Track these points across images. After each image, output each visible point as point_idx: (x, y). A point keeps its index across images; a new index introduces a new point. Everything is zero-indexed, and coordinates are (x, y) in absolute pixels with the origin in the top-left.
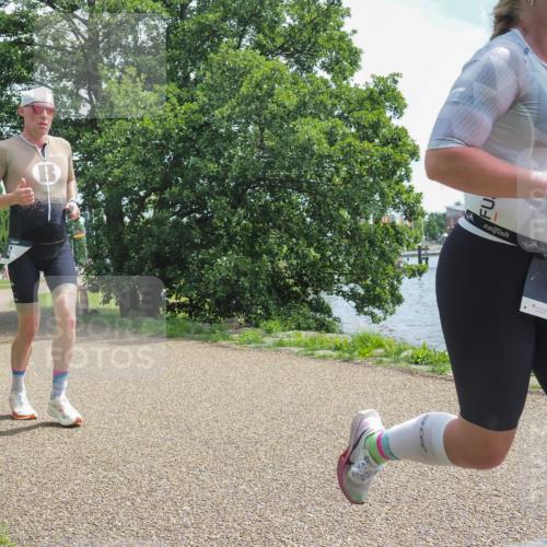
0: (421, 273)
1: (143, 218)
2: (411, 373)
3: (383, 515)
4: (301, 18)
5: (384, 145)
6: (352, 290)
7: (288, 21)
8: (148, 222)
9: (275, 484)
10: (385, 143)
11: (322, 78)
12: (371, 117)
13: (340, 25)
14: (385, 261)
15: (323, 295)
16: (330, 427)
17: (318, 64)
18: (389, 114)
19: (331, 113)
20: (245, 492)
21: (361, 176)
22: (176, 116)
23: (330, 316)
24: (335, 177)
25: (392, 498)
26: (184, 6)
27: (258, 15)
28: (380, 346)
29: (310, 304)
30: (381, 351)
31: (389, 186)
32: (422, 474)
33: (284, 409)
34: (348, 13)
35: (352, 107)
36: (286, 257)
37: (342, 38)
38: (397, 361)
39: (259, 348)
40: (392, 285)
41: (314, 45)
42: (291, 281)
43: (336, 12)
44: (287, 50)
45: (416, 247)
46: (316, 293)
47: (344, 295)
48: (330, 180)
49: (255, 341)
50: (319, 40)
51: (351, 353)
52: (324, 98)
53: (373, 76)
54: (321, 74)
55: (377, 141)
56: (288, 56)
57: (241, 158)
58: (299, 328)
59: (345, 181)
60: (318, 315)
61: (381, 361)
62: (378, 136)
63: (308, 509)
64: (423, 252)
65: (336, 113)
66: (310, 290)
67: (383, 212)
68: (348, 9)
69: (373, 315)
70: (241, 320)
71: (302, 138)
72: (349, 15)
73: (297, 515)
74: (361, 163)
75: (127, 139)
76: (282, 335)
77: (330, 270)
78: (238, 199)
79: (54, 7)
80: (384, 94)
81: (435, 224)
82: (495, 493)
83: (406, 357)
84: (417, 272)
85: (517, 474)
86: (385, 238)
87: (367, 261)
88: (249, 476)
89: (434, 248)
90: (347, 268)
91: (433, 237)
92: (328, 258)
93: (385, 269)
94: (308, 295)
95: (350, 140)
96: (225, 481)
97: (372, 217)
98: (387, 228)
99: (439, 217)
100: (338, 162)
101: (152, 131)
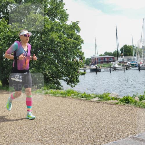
0: (84, 74)
2: (81, 100)
4: (52, 5)
5: (75, 40)
6: (66, 79)
7: (49, 6)
8: (10, 60)
9: (44, 131)
10: (75, 39)
11: (58, 22)
12: (71, 32)
13: (63, 8)
14: (75, 71)
15: (58, 80)
16: (59, 115)
17: (57, 18)
18: (76, 32)
19: (60, 31)
20: (36, 133)
21: (68, 48)
23: (60, 85)
24: (61, 48)
25: (75, 133)
26: (21, 1)
28: (73, 93)
29: (55, 82)
30: (73, 94)
31: (76, 51)
32: (83, 126)
33: (47, 110)
34: (64, 4)
35: (66, 30)
36: (48, 70)
37: (64, 11)
38: (77, 97)
40: (77, 77)
41: (56, 13)
42: (50, 76)
43: (61, 4)
44: (49, 14)
45: (83, 67)
46: (57, 79)
47: (64, 80)
51: (65, 95)
52: (59, 27)
53: (72, 22)
55: (73, 39)
56: (48, 16)
57: (36, 43)
58: (51, 88)
59: (64, 49)
60: (57, 85)
61: (73, 97)
62: (73, 37)
63: (53, 137)
64: (85, 68)
65: (62, 31)
67: (74, 58)
69: (71, 86)
71: (51, 38)
72: (65, 5)
73: (50, 139)
74: (68, 45)
76: (47, 91)
77: (60, 73)
80: (75, 26)
81: (88, 61)
82: (102, 130)
83: (80, 96)
84: (83, 74)
85: (107, 125)
86: (75, 65)
87: (70, 71)
88: (37, 129)
89: (88, 67)
90: (65, 73)
91: (88, 64)
92: (60, 70)
93: (74, 73)
94: (54, 80)
95: (65, 38)
96: (30, 130)
97: (71, 59)
98: (75, 62)
99: (89, 59)
100: (62, 44)
101: (11, 36)
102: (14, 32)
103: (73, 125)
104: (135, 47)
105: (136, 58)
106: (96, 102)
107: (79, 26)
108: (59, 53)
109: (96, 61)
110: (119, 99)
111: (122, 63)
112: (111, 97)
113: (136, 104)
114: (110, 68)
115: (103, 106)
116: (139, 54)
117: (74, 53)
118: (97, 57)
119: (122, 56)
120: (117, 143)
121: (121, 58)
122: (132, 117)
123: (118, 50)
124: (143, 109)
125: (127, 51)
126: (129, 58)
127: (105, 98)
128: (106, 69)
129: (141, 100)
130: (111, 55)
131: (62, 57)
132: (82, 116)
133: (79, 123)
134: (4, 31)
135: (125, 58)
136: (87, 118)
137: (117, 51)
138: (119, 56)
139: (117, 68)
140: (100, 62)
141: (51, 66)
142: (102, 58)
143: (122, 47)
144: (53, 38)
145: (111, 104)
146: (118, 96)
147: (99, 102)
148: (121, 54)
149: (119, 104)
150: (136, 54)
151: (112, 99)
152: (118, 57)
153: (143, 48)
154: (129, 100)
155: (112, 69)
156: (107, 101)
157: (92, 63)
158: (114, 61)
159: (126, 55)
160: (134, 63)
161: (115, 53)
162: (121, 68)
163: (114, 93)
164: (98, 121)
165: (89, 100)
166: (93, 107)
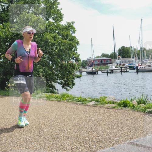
2: (77, 104)
3: (68, 144)
4: (46, 5)
6: (61, 82)
8: (1, 62)
9: (38, 137)
10: (70, 40)
11: (52, 22)
12: (66, 33)
13: (57, 7)
14: (70, 73)
15: (53, 83)
16: (53, 120)
17: (52, 18)
18: (71, 33)
19: (55, 32)
20: (29, 139)
21: (63, 49)
22: (9, 32)
23: (55, 89)
24: (56, 50)
25: (70, 139)
28: (68, 97)
29: (49, 85)
31: (71, 52)
32: (79, 132)
33: (41, 115)
34: (59, 3)
36: (42, 72)
37: (58, 10)
38: (73, 101)
40: (72, 80)
41: (50, 13)
43: (56, 3)
45: (79, 70)
47: (59, 83)
48: (54, 50)
50: (52, 11)
51: (60, 99)
52: (53, 28)
53: (67, 22)
55: (68, 40)
59: (59, 51)
60: (51, 89)
61: (68, 101)
63: (47, 143)
64: (81, 71)
67: (69, 60)
69: (67, 89)
71: (45, 39)
72: (59, 4)
73: (43, 145)
74: (63, 46)
77: (55, 76)
80: (70, 27)
81: (84, 63)
82: (98, 136)
83: (75, 100)
84: (79, 77)
85: (104, 130)
86: (70, 67)
87: (65, 73)
88: (30, 135)
89: (84, 70)
90: (60, 76)
91: (84, 67)
92: (54, 73)
93: (70, 76)
94: (48, 83)
95: (60, 39)
96: (23, 137)
97: (67, 61)
98: (70, 65)
99: (85, 61)
100: (57, 45)
101: (2, 36)
102: (6, 33)
103: (68, 131)
104: (133, 49)
105: (134, 60)
106: (92, 106)
107: (74, 27)
108: (53, 55)
109: (92, 63)
110: (117, 103)
111: (119, 65)
112: (108, 101)
113: (133, 108)
115: (99, 110)
116: (137, 56)
117: (69, 54)
118: (94, 59)
119: (119, 58)
120: (114, 149)
121: (118, 60)
122: (130, 122)
123: (115, 51)
124: (141, 113)
125: (125, 53)
126: (127, 60)
127: (101, 102)
128: (103, 72)
129: (138, 104)
130: (108, 57)
131: (57, 59)
132: (78, 121)
135: (123, 60)
136: (83, 123)
137: (115, 53)
138: (117, 58)
139: (114, 71)
140: (96, 64)
141: (45, 68)
142: (99, 60)
143: (120, 49)
144: (47, 39)
145: (108, 109)
146: (115, 100)
147: (95, 106)
148: (119, 55)
149: (116, 108)
150: (134, 56)
151: (109, 103)
152: (116, 59)
153: (141, 50)
154: (126, 103)
155: (109, 71)
156: (103, 105)
157: (88, 65)
158: (111, 63)
159: (123, 57)
160: (132, 65)
161: (112, 55)
162: (119, 71)
163: (111, 96)
164: (95, 126)
165: (85, 104)
166: (89, 111)
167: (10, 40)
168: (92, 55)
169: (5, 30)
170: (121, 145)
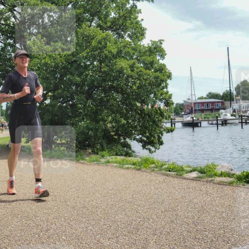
0: (172, 131)
1: (45, 103)
2: (167, 175)
3: (154, 240)
4: (119, 13)
6: (141, 138)
7: (113, 15)
8: (47, 105)
9: (105, 227)
10: (156, 71)
11: (128, 41)
12: (149, 59)
13: (136, 18)
14: (156, 125)
16: (130, 200)
17: (127, 35)
18: (158, 58)
19: (131, 58)
20: (91, 230)
21: (145, 85)
22: (61, 57)
23: (131, 150)
24: (134, 86)
25: (158, 232)
27: (99, 12)
28: (153, 163)
29: (122, 143)
30: (154, 165)
31: (158, 91)
32: (172, 222)
33: (110, 192)
34: (140, 11)
35: (142, 54)
36: (111, 122)
37: (137, 23)
38: (161, 170)
39: (98, 164)
40: (159, 136)
41: (125, 26)
42: (113, 133)
43: (135, 11)
44: (113, 28)
45: (170, 119)
46: (125, 139)
47: (137, 140)
48: (131, 87)
49: (97, 161)
50: (127, 24)
51: (140, 166)
52: (130, 50)
53: (151, 41)
54: (128, 39)
55: (153, 70)
56: (112, 31)
57: (91, 76)
58: (117, 155)
59: (138, 88)
60: (125, 149)
61: (154, 170)
63: (120, 237)
64: (173, 121)
65: (134, 57)
66: (122, 138)
67: (155, 102)
68: (140, 10)
69: (150, 150)
70: (90, 151)
71: (118, 67)
72: (141, 13)
73: (114, 241)
75: (38, 67)
76: (109, 158)
77: (131, 129)
78: (89, 95)
79: (5, 6)
80: (157, 49)
81: (178, 108)
82: (204, 230)
83: (165, 168)
84: (170, 131)
85: (214, 221)
86: (156, 115)
88: (93, 223)
89: (178, 119)
90: (139, 128)
91: (177, 113)
92: (130, 123)
93: (155, 129)
94: (120, 140)
95: (141, 69)
96: (82, 225)
97: (150, 104)
98: (157, 110)
99: (180, 105)
100: (135, 79)
101: (50, 64)
102: (56, 59)
103: (153, 219)
106: (193, 179)
107: (163, 48)
108: (128, 94)
109: (192, 107)
110: (235, 176)
111: (238, 112)
112: (219, 172)
114: (217, 120)
115: (205, 186)
117: (155, 94)
118: (195, 102)
119: (237, 101)
121: (236, 103)
123: (232, 89)
125: (247, 91)
127: (208, 173)
128: (210, 122)
130: (218, 99)
131: (134, 101)
132: (170, 204)
133: (165, 216)
134: (40, 55)
135: (244, 104)
136: (179, 208)
137: (230, 92)
138: (233, 100)
139: (229, 122)
140: (199, 110)
141: (115, 116)
142: (203, 104)
143: (238, 85)
145: (221, 185)
146: (232, 170)
147: (198, 179)
148: (237, 96)
149: (234, 184)
151: (221, 175)
152: (232, 102)
156: (212, 179)
157: (185, 112)
158: (224, 109)
161: (226, 94)
162: (237, 121)
163: (225, 164)
164: (198, 212)
165: (181, 175)
166: (189, 188)
167: (62, 71)
168: (192, 94)
169: (55, 55)
170: (245, 247)
